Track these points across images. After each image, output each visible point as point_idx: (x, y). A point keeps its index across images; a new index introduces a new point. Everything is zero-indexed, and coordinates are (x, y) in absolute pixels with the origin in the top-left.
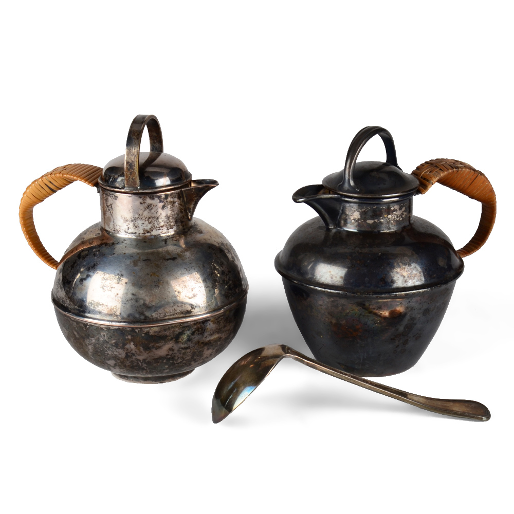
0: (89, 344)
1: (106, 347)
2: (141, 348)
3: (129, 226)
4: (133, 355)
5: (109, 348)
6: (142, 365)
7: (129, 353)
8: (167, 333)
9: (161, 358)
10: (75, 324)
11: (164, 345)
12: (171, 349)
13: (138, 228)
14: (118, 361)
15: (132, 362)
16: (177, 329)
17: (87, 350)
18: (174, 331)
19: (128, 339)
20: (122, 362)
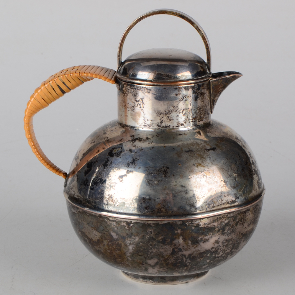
0: (130, 244)
1: (151, 245)
2: (190, 242)
3: (163, 119)
4: (180, 250)
5: (155, 245)
6: (186, 261)
7: (176, 248)
8: (215, 224)
9: (207, 252)
10: (115, 223)
11: (212, 237)
12: (217, 242)
13: (172, 121)
14: (162, 259)
15: (177, 259)
16: (224, 220)
17: (125, 251)
18: (221, 222)
19: (178, 233)
20: (165, 260)
